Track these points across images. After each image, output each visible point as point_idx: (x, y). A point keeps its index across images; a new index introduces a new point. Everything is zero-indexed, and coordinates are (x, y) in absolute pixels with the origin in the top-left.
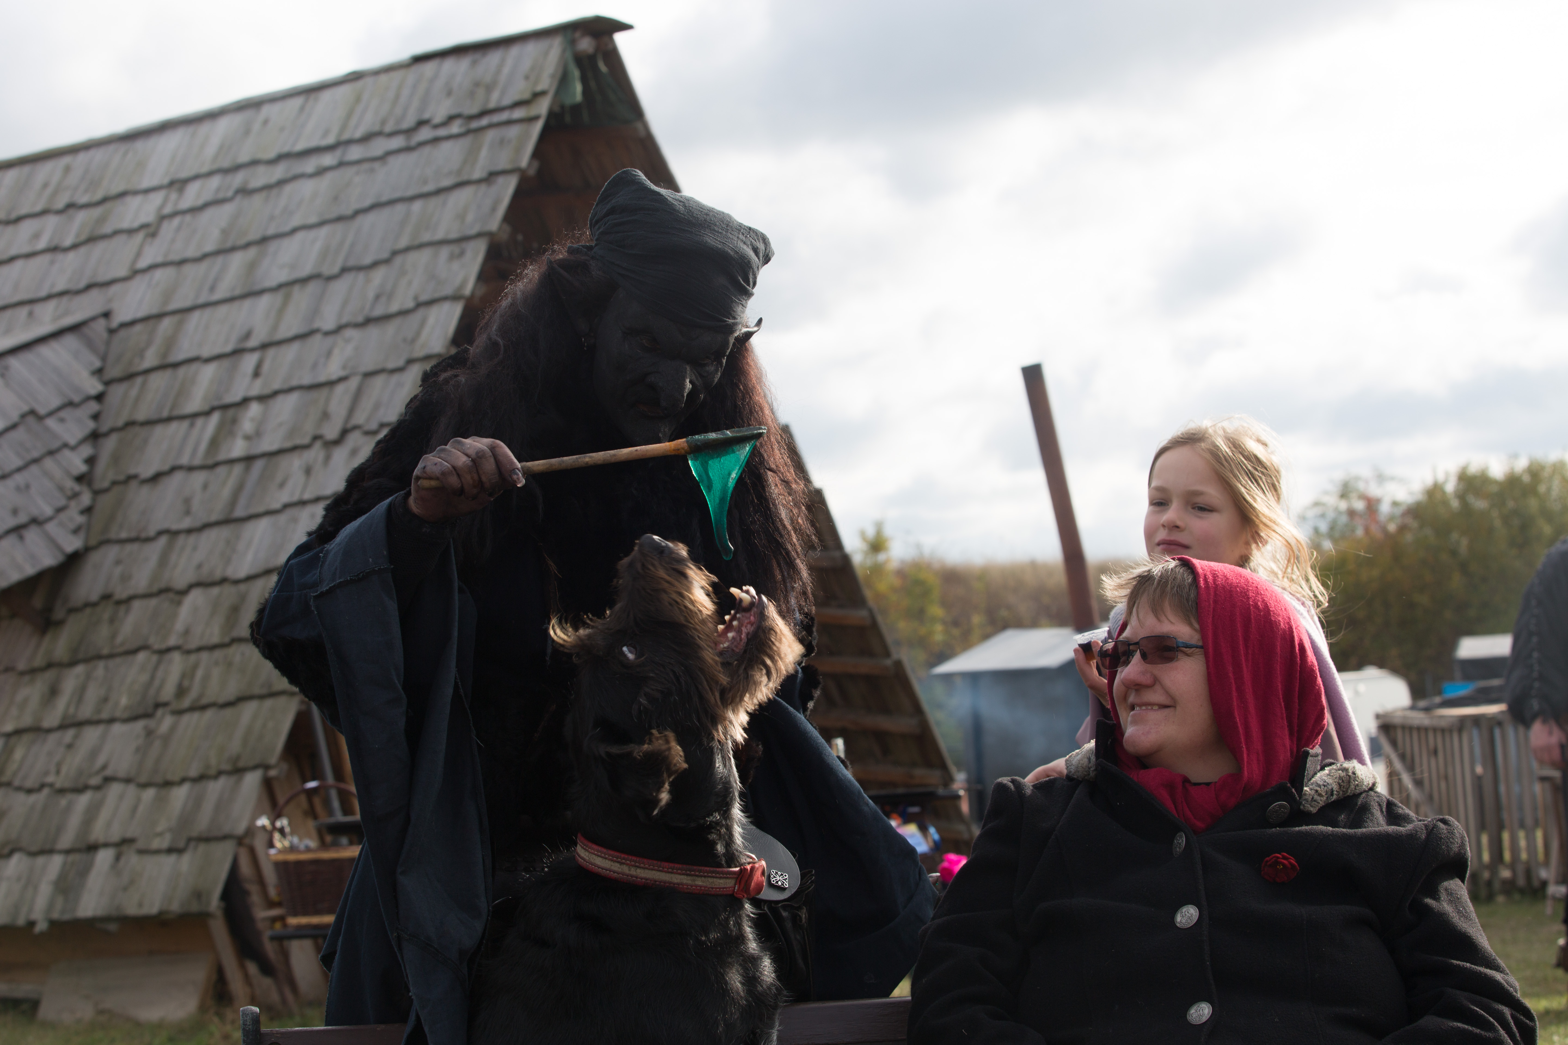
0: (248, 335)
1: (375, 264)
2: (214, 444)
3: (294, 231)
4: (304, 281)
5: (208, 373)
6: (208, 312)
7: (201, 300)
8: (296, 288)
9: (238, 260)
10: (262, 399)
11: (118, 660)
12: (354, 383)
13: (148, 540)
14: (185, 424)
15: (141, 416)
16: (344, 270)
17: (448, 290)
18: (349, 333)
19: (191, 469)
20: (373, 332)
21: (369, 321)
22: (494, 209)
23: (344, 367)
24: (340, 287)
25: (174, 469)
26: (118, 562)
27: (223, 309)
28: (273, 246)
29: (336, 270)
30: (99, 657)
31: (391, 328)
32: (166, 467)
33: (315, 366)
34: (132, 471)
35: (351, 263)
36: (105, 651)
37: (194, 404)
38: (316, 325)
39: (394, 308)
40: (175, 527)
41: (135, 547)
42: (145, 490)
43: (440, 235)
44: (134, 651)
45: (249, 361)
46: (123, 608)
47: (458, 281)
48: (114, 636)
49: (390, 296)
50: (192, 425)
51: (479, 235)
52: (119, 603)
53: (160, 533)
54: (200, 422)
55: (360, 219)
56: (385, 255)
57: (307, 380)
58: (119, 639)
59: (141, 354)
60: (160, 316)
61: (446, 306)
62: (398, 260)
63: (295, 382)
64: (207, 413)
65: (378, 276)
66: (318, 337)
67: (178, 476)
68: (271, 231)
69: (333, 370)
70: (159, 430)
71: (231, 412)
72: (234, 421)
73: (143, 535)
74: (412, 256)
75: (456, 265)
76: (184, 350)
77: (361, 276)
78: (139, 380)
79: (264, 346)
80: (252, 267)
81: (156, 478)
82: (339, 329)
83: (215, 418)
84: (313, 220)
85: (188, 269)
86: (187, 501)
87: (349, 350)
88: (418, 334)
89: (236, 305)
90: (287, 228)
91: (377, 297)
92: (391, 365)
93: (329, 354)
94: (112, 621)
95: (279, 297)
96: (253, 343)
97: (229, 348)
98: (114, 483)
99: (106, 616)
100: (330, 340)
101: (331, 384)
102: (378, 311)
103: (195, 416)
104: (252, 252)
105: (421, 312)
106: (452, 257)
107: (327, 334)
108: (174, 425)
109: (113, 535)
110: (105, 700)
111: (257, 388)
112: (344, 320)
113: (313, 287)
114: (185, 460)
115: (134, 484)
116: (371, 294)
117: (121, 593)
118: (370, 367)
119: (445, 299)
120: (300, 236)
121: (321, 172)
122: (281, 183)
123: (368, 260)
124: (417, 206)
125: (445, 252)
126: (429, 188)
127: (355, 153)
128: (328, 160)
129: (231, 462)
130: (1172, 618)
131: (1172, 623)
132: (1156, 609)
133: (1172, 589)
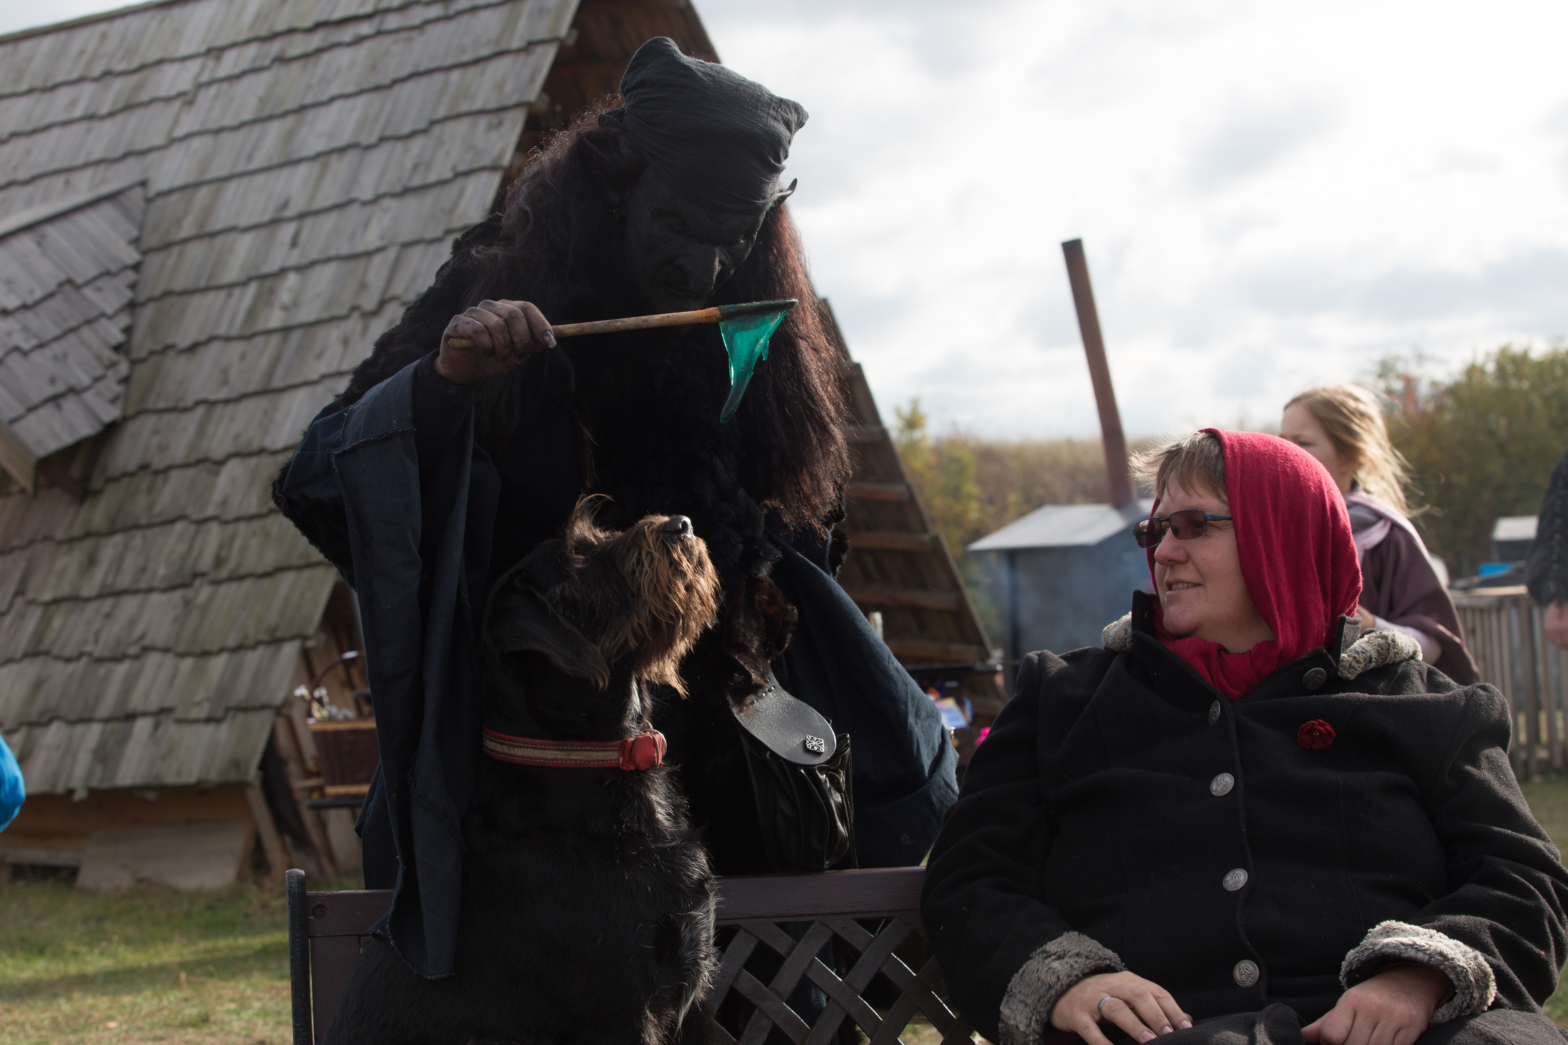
0: (285, 205)
1: (414, 134)
2: (252, 314)
3: (332, 99)
4: (341, 150)
5: (245, 243)
6: (245, 181)
7: (239, 169)
8: (334, 158)
9: (275, 129)
10: (300, 269)
11: (156, 530)
12: (392, 253)
13: (186, 410)
14: (222, 294)
15: (178, 286)
16: (383, 139)
17: (486, 161)
18: (387, 203)
19: (228, 339)
20: (411, 202)
21: (407, 191)
22: (532, 79)
23: (382, 237)
24: (378, 157)
25: (211, 339)
26: (156, 432)
27: (261, 179)
28: (310, 115)
29: (373, 139)
30: (137, 527)
31: (428, 199)
32: (203, 337)
33: (352, 236)
34: (170, 341)
35: (389, 132)
36: (143, 521)
37: (232, 274)
38: (354, 194)
39: (432, 178)
40: (212, 397)
41: (171, 417)
42: (183, 360)
43: (478, 105)
44: (172, 521)
45: (287, 231)
46: (160, 479)
47: (496, 152)
48: (151, 506)
49: (429, 166)
50: (229, 295)
51: (518, 105)
52: (157, 473)
53: (198, 403)
54: (237, 292)
55: (398, 88)
56: (423, 125)
57: (345, 250)
58: (157, 509)
59: (178, 223)
60: (197, 185)
61: (484, 177)
62: (436, 130)
63: (333, 252)
64: (245, 283)
65: (416, 145)
66: (355, 207)
67: (216, 346)
68: (308, 100)
69: (371, 239)
70: (196, 300)
71: (268, 283)
72: (272, 291)
73: (181, 405)
74: (451, 126)
75: (494, 136)
76: (221, 220)
77: (399, 146)
78: (176, 250)
79: (302, 216)
80: (290, 135)
81: (194, 348)
82: (376, 199)
83: (253, 288)
84: (351, 89)
85: (225, 137)
86: (225, 372)
87: (387, 220)
88: (456, 204)
89: (274, 174)
90: (325, 97)
91: (416, 167)
92: (429, 235)
93: (367, 224)
94: (150, 490)
95: (316, 166)
96: (290, 212)
97: (266, 218)
98: (152, 353)
99: (144, 485)
100: (368, 210)
101: (369, 254)
102: (417, 181)
103: (232, 286)
104: (290, 121)
105: (459, 182)
106: (491, 127)
107: (365, 203)
108: (211, 296)
109: (150, 405)
110: (143, 569)
111: (294, 258)
112: (383, 190)
113: (350, 157)
114: (222, 330)
115: (171, 354)
116: (409, 164)
117: (159, 463)
118: (407, 237)
119: (483, 169)
120: (337, 105)
121: (358, 40)
122: (319, 51)
123: (405, 130)
124: (455, 75)
125: (483, 122)
126: (468, 57)
127: (393, 21)
128: (366, 28)
129: (269, 332)
130: (1200, 491)
131: (1200, 496)
132: (1185, 483)
133: (1199, 461)
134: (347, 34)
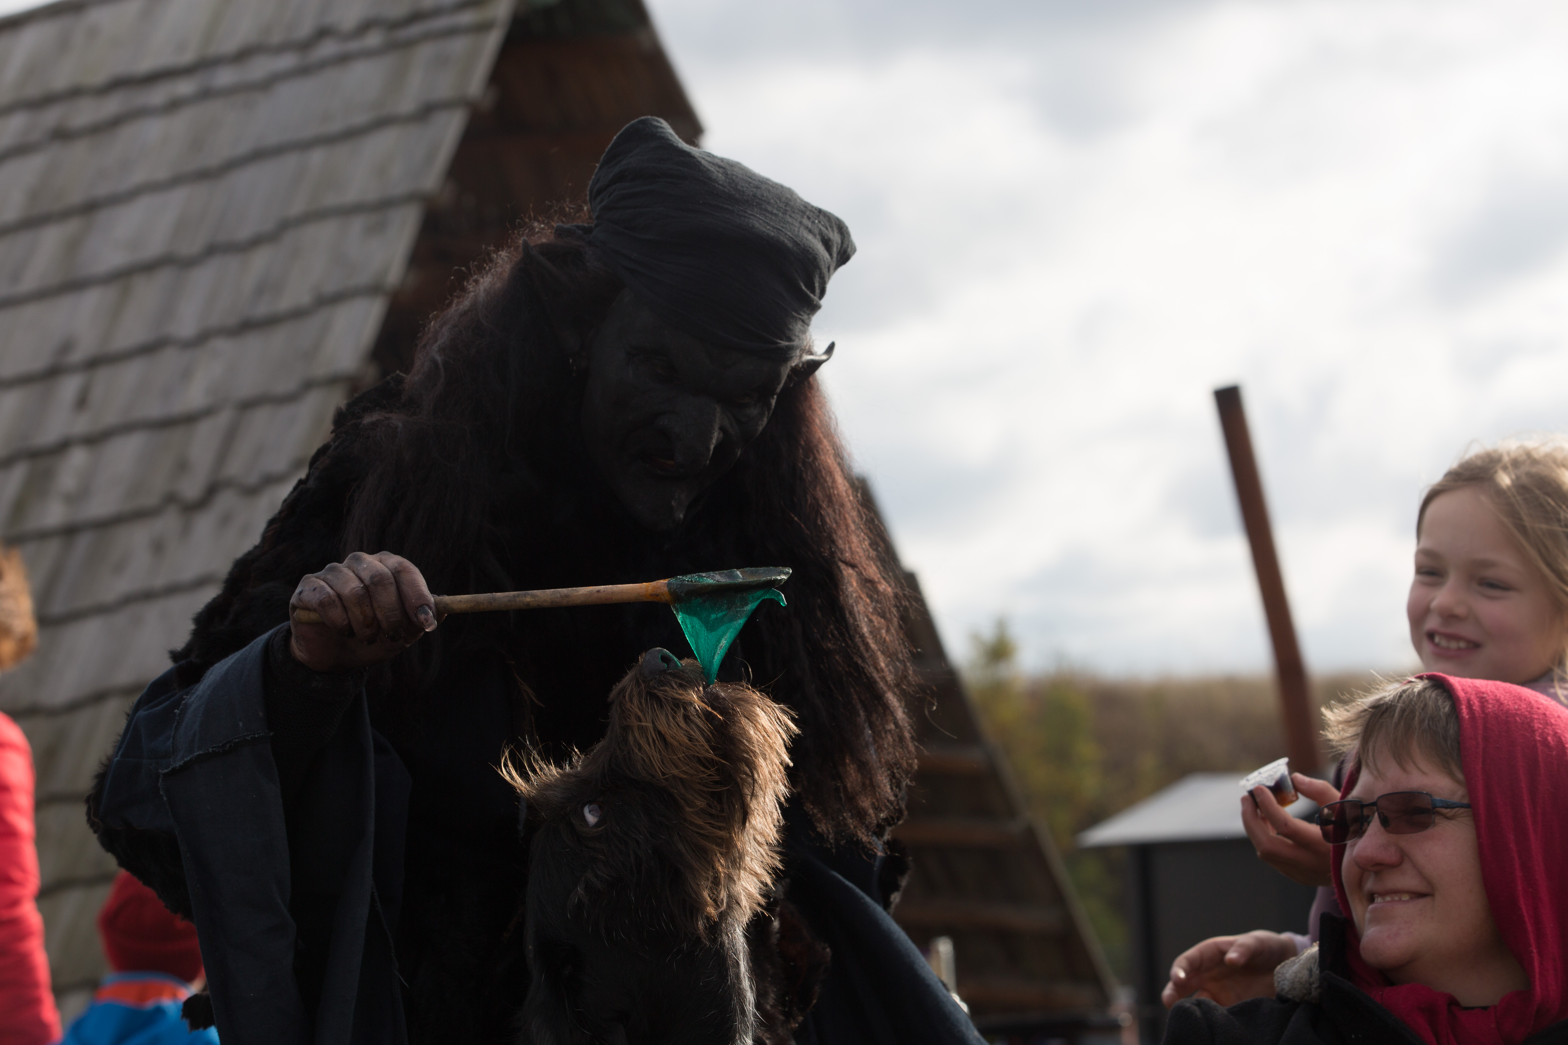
0: (66, 347)
1: (256, 242)
2: (20, 506)
3: (136, 193)
4: (149, 267)
9: (51, 238)
10: (91, 441)
12: (224, 418)
16: (210, 250)
17: (363, 280)
18: (217, 343)
20: (254, 340)
21: (247, 325)
22: (430, 161)
23: (211, 393)
24: (204, 277)
27: (29, 312)
28: (102, 217)
29: (198, 249)
31: (278, 338)
33: (167, 390)
35: (219, 239)
38: (169, 332)
39: (285, 303)
43: (350, 199)
45: (70, 387)
47: (377, 265)
49: (280, 287)
51: (408, 198)
56: (269, 229)
61: (360, 304)
62: (289, 236)
63: (137, 417)
64: (10, 461)
65: (261, 259)
66: (171, 351)
68: (100, 195)
69: (193, 400)
71: (42, 463)
72: (49, 475)
74: (311, 230)
75: (374, 244)
79: (93, 364)
80: (73, 246)
82: (202, 339)
83: (20, 470)
87: (217, 369)
88: (319, 344)
89: (49, 303)
90: (123, 192)
91: (259, 290)
92: (280, 391)
93: (188, 375)
95: (114, 291)
96: (77, 356)
97: (39, 367)
100: (189, 354)
101: (190, 419)
102: (262, 309)
104: (72, 226)
105: (325, 311)
106: (369, 232)
107: (186, 345)
111: (82, 425)
112: (210, 325)
113: (164, 277)
116: (249, 287)
118: (247, 393)
119: (358, 293)
120: (143, 201)
121: (174, 106)
122: (115, 123)
123: (244, 233)
124: (317, 157)
125: (357, 224)
126: (335, 126)
127: (225, 77)
128: (185, 87)
129: (43, 535)
130: (1424, 765)
131: (1423, 773)
132: (1401, 755)
133: (1422, 721)
134: (158, 95)
